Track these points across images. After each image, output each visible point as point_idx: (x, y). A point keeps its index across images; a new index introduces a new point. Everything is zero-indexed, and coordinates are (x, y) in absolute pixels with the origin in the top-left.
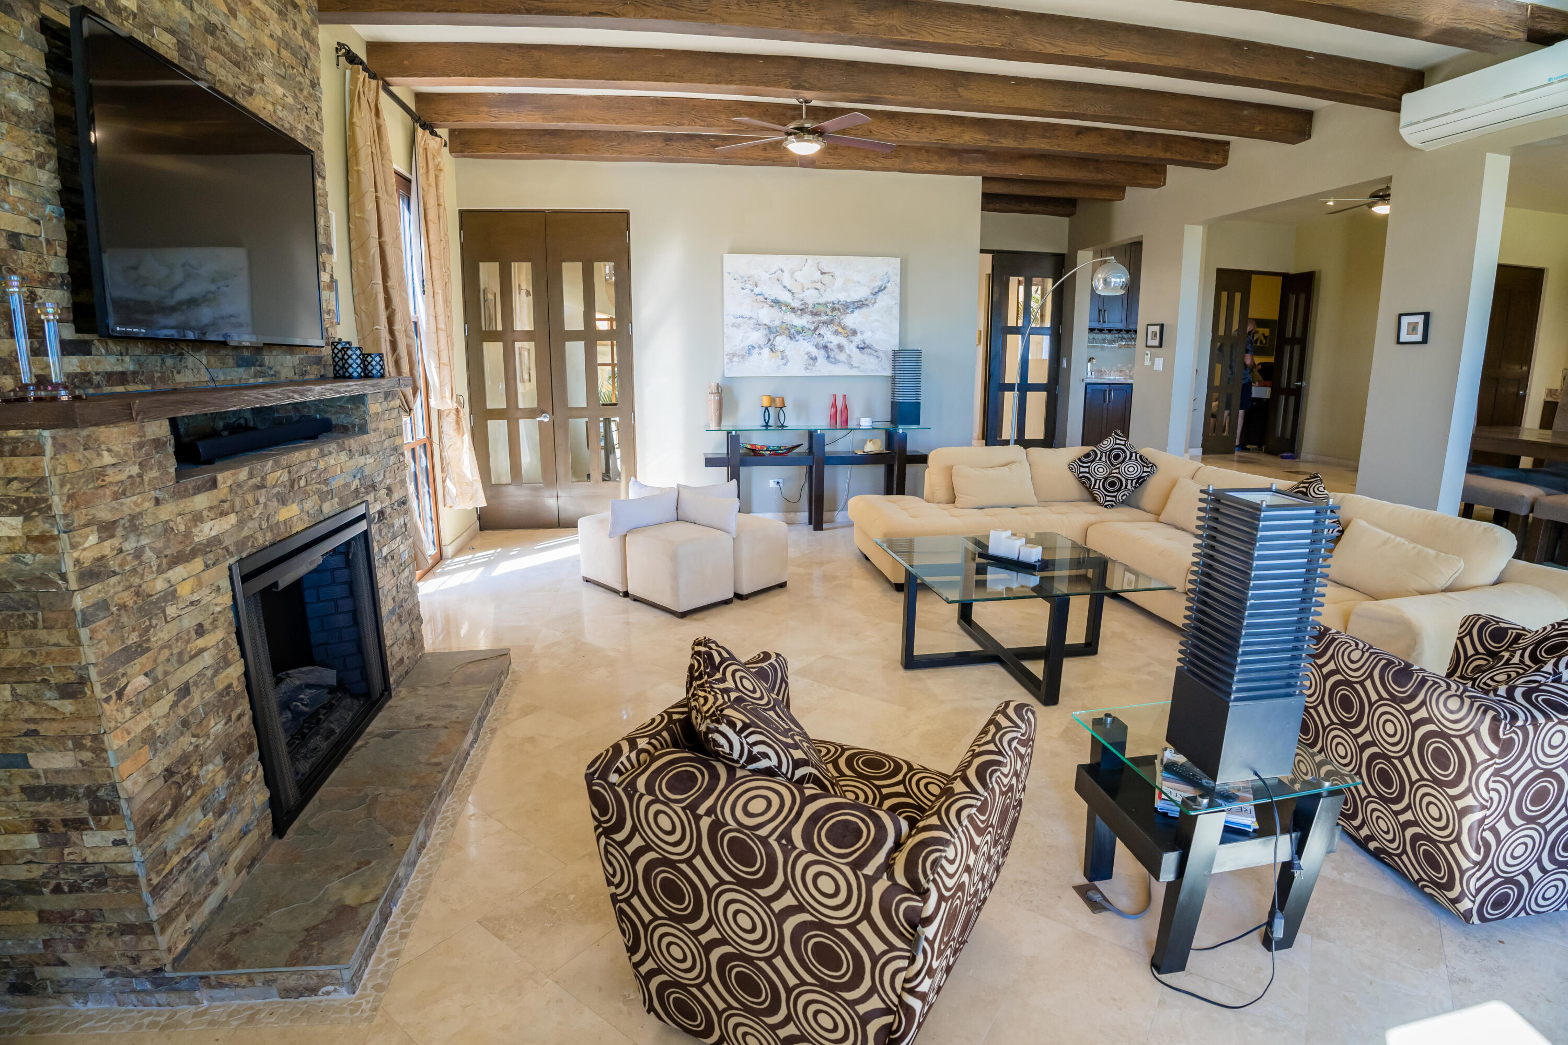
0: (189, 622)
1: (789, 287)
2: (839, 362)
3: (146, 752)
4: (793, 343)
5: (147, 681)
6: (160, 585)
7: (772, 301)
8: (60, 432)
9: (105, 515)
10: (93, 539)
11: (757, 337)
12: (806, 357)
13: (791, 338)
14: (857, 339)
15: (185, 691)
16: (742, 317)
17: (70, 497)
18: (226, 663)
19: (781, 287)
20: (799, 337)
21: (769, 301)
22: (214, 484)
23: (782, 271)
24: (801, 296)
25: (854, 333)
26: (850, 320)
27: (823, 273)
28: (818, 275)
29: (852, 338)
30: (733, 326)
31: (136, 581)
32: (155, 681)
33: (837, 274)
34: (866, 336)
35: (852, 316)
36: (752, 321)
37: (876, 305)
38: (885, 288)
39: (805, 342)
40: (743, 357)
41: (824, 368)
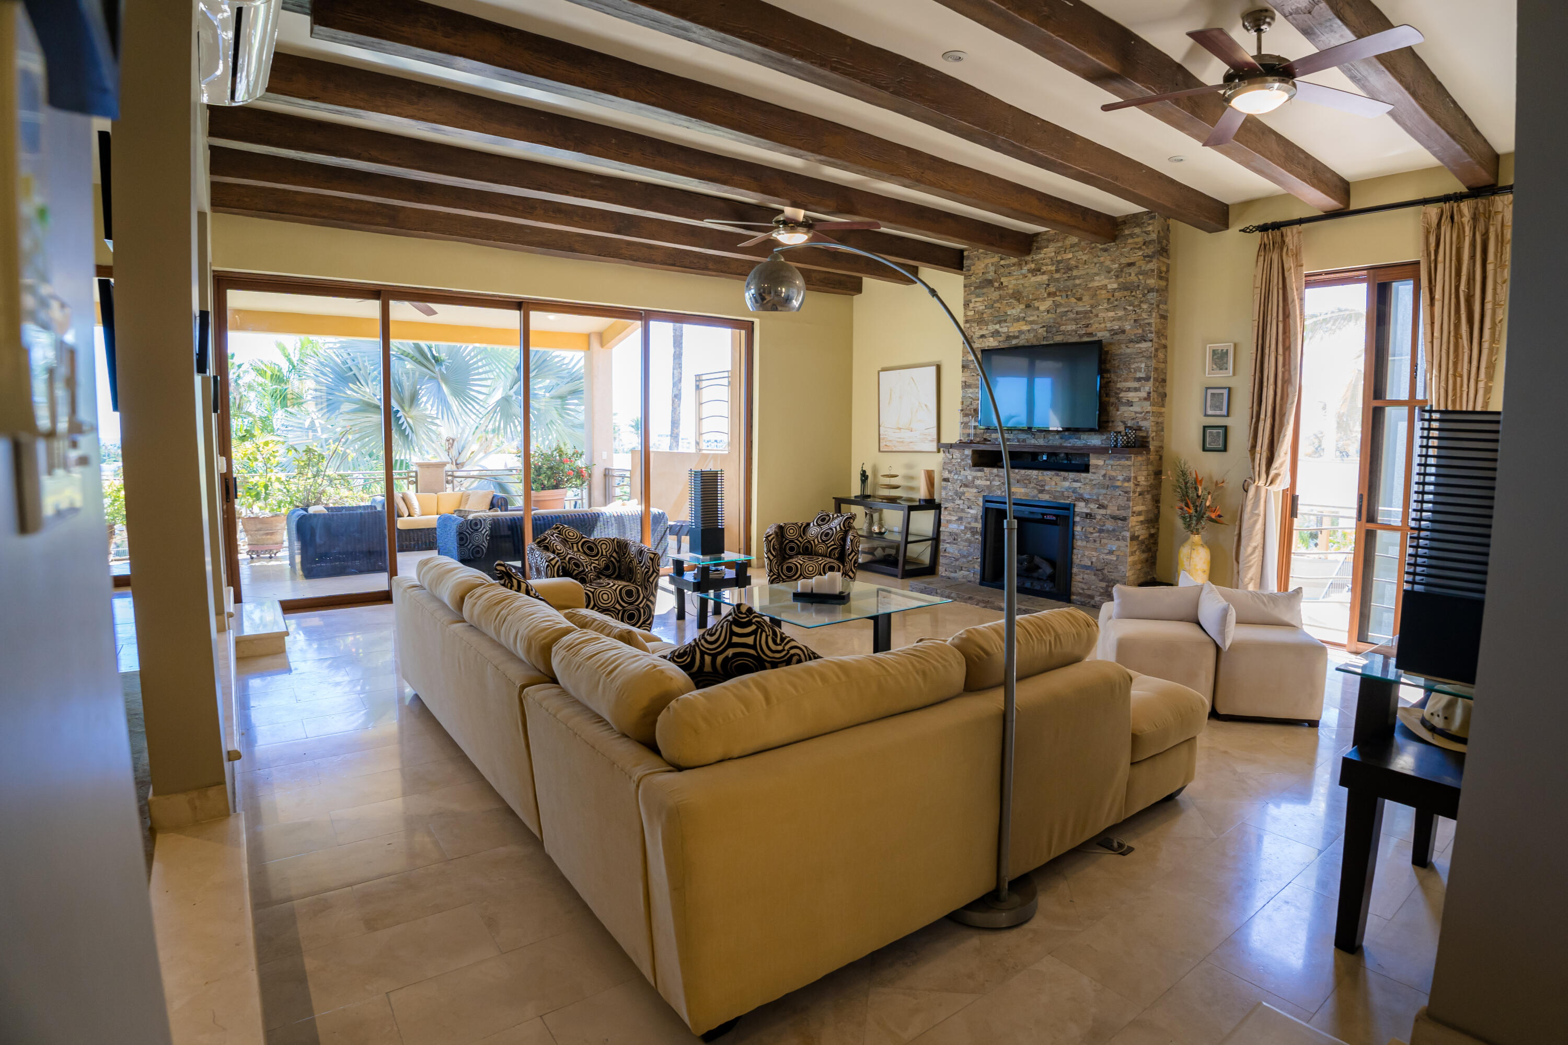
6: (961, 490)
18: (976, 520)
22: (985, 471)
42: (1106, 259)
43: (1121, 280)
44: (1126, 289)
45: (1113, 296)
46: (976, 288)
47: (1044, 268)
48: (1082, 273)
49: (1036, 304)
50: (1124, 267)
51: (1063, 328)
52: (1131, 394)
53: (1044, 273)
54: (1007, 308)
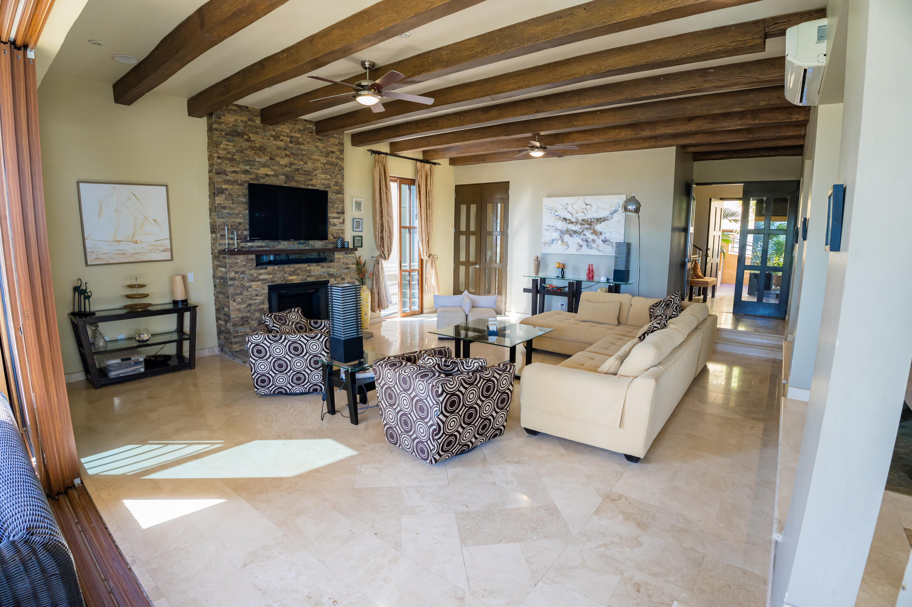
0: (254, 293)
1: (571, 212)
2: (593, 248)
3: (238, 312)
4: (571, 238)
5: (241, 300)
6: (248, 284)
7: (563, 219)
8: (229, 256)
9: (236, 270)
10: (233, 273)
11: (556, 235)
12: (577, 245)
13: (571, 236)
14: (602, 237)
15: (250, 305)
16: (550, 226)
17: (230, 266)
18: (263, 303)
19: (566, 212)
20: (574, 236)
21: (561, 219)
22: (267, 268)
23: (568, 204)
24: (576, 216)
25: (601, 234)
26: (599, 227)
27: (586, 205)
28: (584, 206)
29: (599, 236)
30: (546, 230)
31: (242, 282)
32: (243, 301)
33: (593, 205)
34: (607, 235)
35: (600, 225)
36: (554, 228)
37: (612, 220)
38: (617, 211)
39: (577, 238)
40: (550, 244)
41: (585, 251)
42: (320, 145)
43: (328, 159)
44: (331, 165)
45: (324, 166)
46: (226, 134)
47: (282, 138)
48: (306, 148)
49: (278, 159)
50: (329, 152)
51: (296, 178)
52: (335, 220)
53: (282, 141)
54: (255, 156)
